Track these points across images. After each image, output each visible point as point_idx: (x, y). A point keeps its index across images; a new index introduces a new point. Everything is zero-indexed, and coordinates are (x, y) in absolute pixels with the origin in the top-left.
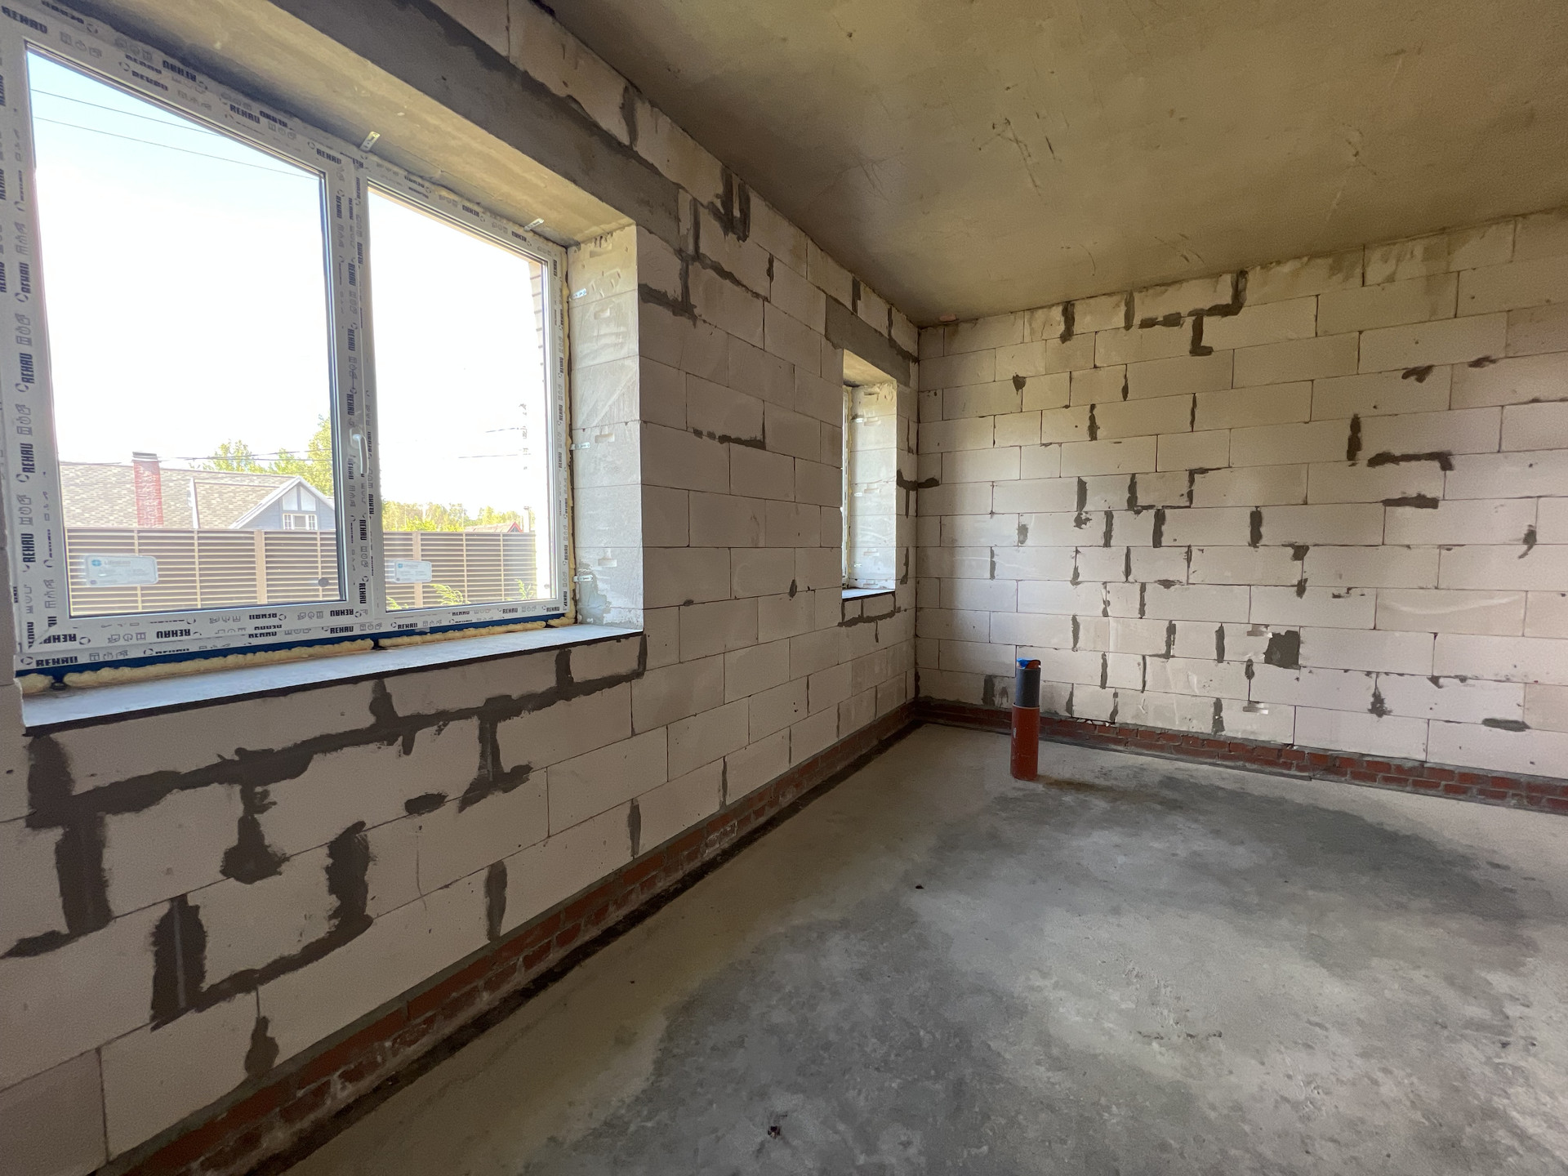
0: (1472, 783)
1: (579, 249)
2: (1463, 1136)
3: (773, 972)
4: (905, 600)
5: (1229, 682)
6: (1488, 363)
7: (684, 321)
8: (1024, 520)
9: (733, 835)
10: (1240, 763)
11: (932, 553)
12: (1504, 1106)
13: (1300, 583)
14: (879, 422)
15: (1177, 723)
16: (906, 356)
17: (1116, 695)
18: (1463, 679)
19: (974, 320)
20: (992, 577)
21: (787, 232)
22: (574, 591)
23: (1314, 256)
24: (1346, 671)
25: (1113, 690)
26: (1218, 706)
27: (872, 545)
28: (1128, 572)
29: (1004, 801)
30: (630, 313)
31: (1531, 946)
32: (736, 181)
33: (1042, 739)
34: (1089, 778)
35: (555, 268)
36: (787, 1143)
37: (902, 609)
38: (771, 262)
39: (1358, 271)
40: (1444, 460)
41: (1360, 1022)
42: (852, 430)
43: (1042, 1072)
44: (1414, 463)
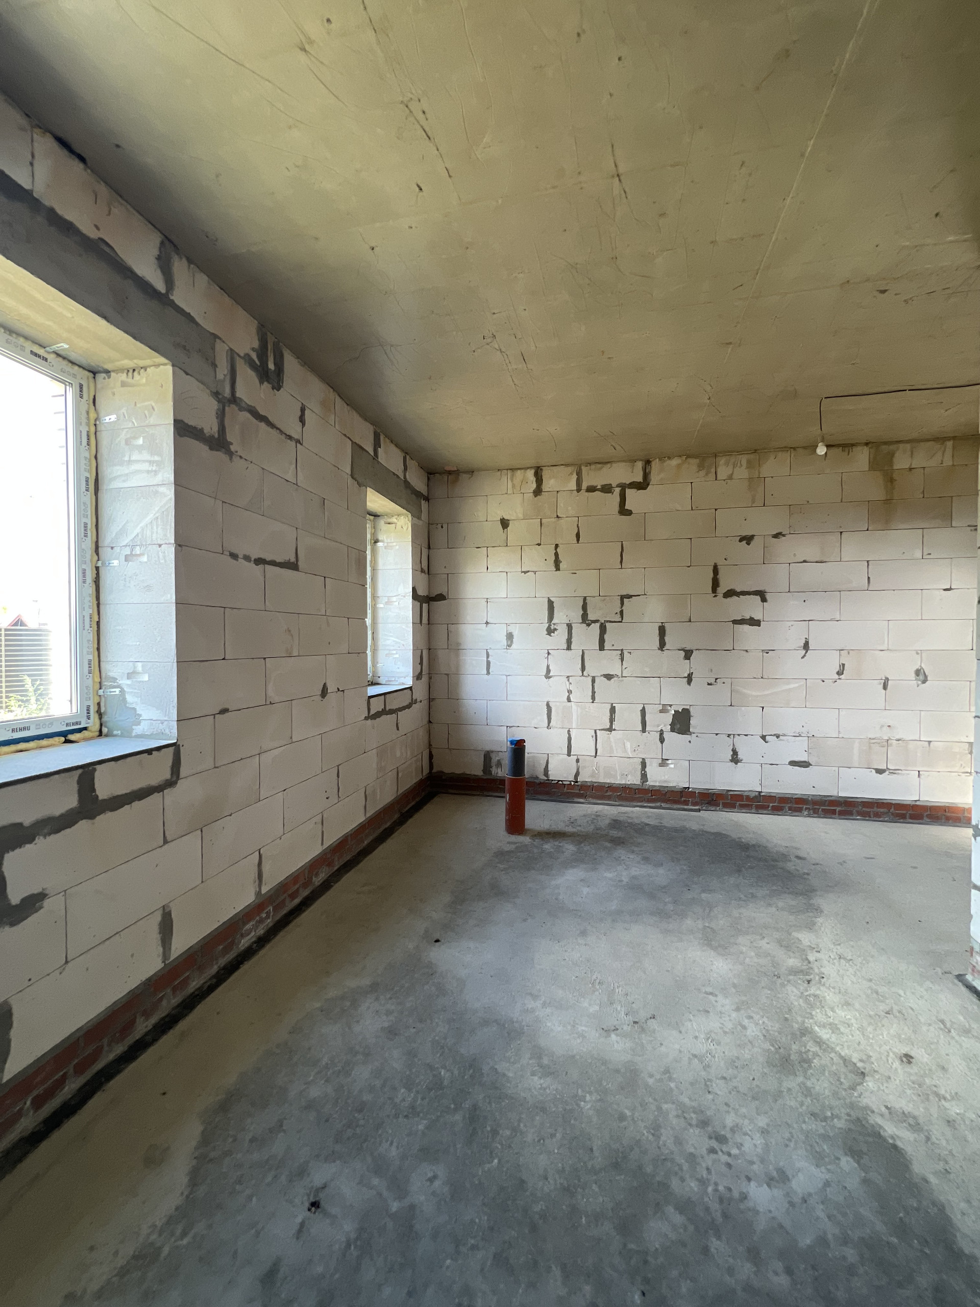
0: (785, 803)
1: (109, 377)
2: (791, 1052)
3: (310, 1049)
4: (420, 694)
5: (649, 747)
6: (781, 536)
7: (220, 455)
8: (511, 629)
9: (269, 921)
10: (658, 804)
11: (442, 654)
12: (810, 1024)
13: (689, 675)
14: (397, 547)
15: (619, 777)
16: (418, 494)
17: (578, 761)
18: (778, 736)
19: (471, 472)
20: (488, 673)
21: (317, 388)
22: (99, 704)
23: (688, 456)
24: (717, 734)
25: (575, 757)
26: (644, 764)
27: (392, 648)
28: (583, 668)
29: (501, 854)
30: (165, 445)
31: (818, 910)
32: (271, 340)
33: (528, 799)
34: (561, 827)
35: (81, 391)
36: (326, 1214)
37: (418, 701)
38: (303, 410)
39: (713, 470)
40: (762, 595)
41: (735, 986)
42: (374, 552)
43: (537, 1082)
44: (747, 597)
